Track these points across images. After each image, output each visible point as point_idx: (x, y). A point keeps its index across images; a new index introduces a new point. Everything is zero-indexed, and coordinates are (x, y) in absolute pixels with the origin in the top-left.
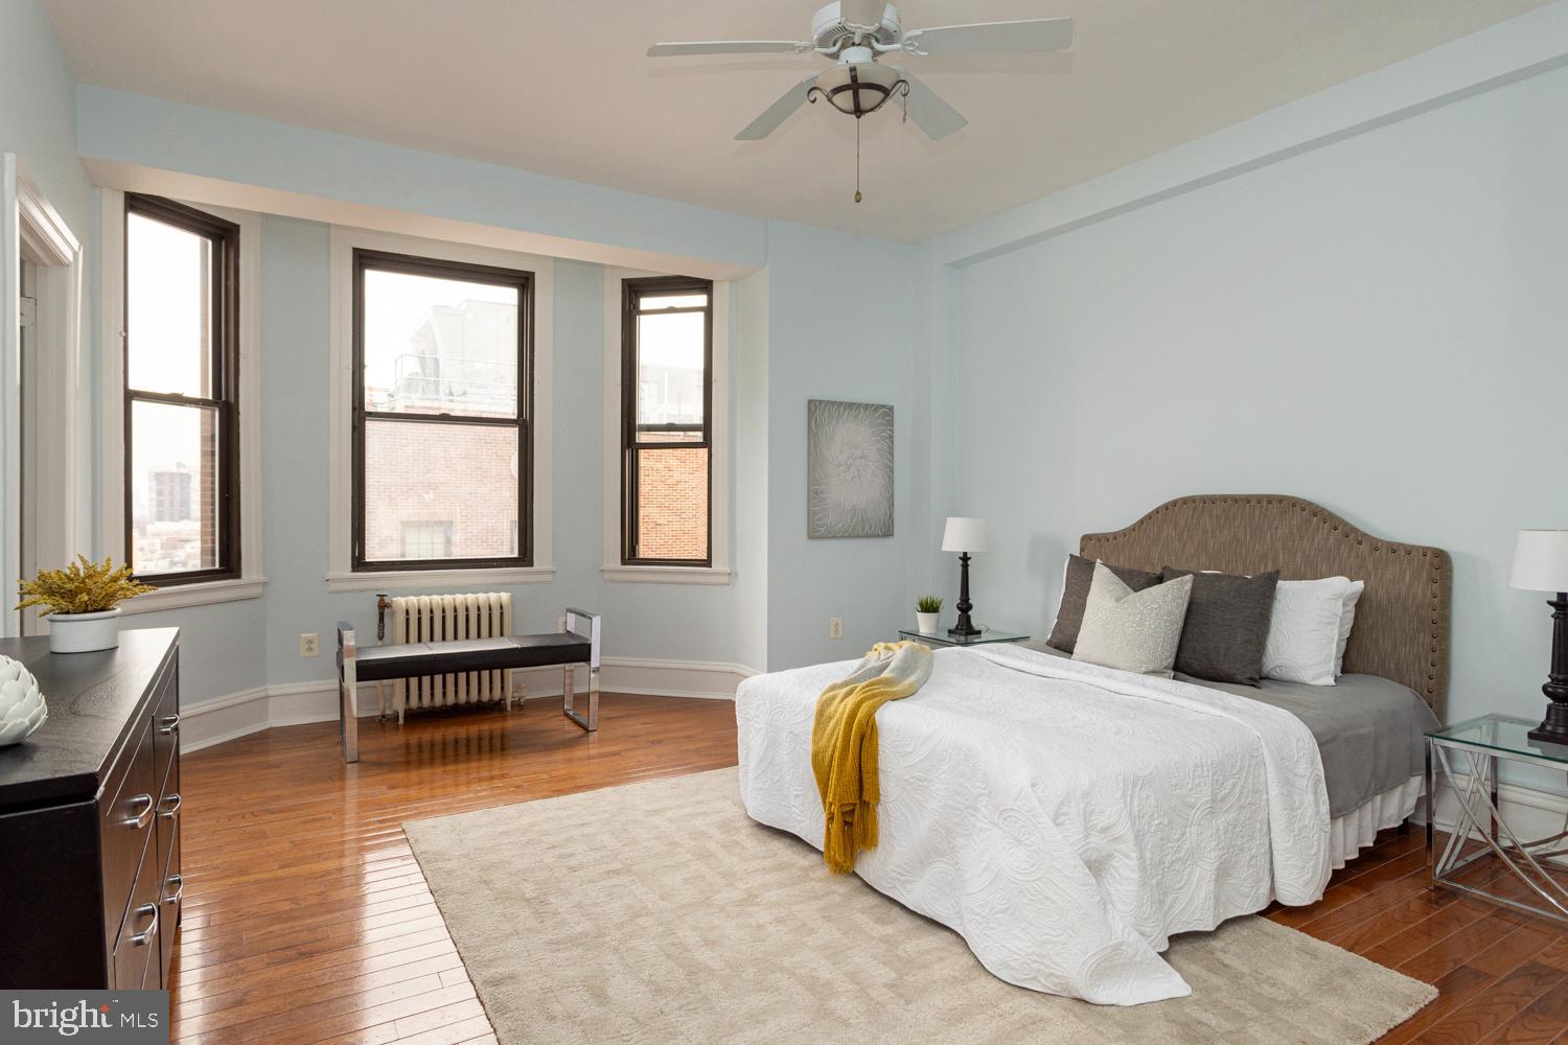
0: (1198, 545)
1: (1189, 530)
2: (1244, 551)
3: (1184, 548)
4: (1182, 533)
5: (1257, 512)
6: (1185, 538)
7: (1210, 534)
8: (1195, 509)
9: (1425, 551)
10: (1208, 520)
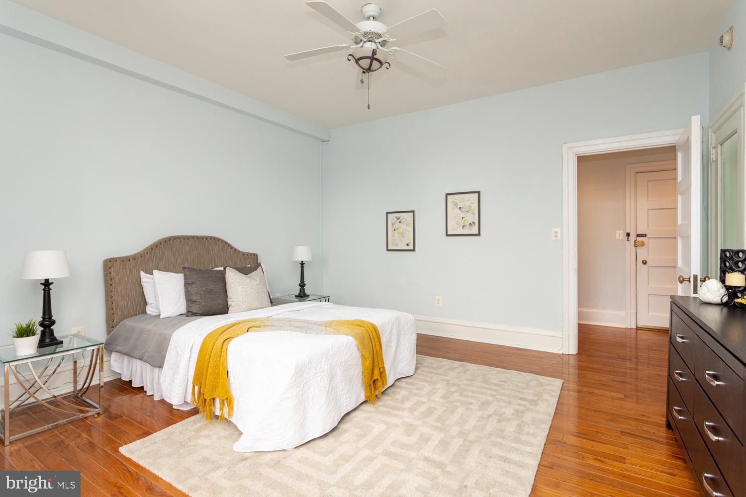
0: (183, 259)
1: (178, 252)
2: (203, 260)
3: (177, 260)
4: (175, 253)
5: (207, 243)
6: (177, 256)
7: (188, 253)
8: (180, 242)
9: (251, 254)
10: (187, 247)
